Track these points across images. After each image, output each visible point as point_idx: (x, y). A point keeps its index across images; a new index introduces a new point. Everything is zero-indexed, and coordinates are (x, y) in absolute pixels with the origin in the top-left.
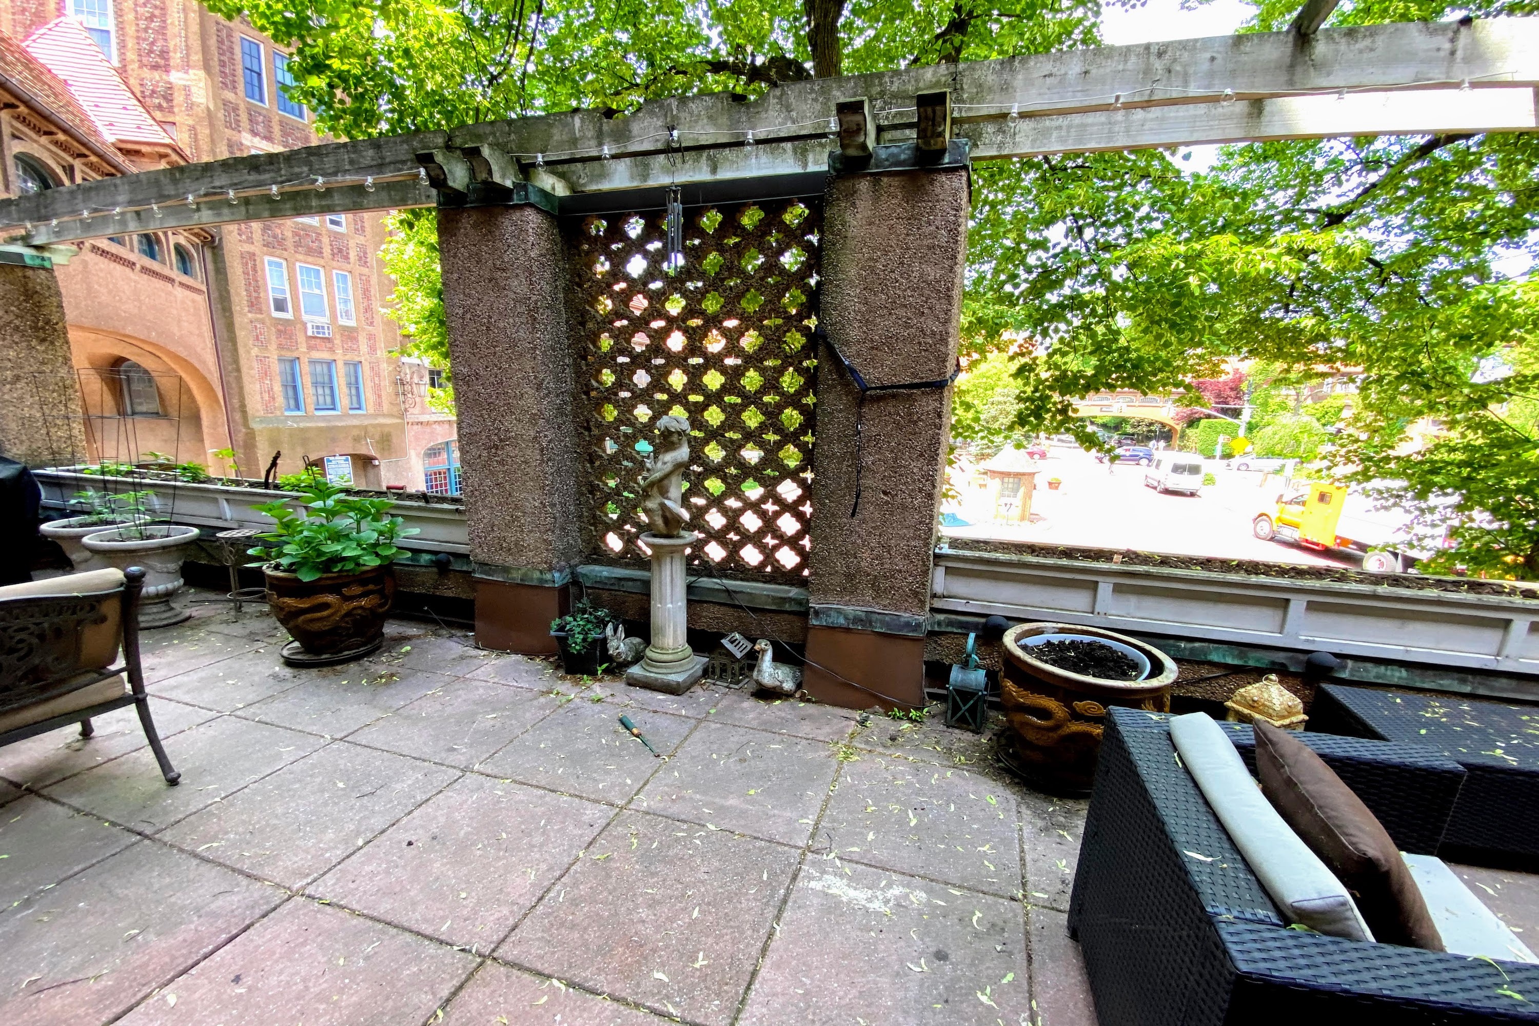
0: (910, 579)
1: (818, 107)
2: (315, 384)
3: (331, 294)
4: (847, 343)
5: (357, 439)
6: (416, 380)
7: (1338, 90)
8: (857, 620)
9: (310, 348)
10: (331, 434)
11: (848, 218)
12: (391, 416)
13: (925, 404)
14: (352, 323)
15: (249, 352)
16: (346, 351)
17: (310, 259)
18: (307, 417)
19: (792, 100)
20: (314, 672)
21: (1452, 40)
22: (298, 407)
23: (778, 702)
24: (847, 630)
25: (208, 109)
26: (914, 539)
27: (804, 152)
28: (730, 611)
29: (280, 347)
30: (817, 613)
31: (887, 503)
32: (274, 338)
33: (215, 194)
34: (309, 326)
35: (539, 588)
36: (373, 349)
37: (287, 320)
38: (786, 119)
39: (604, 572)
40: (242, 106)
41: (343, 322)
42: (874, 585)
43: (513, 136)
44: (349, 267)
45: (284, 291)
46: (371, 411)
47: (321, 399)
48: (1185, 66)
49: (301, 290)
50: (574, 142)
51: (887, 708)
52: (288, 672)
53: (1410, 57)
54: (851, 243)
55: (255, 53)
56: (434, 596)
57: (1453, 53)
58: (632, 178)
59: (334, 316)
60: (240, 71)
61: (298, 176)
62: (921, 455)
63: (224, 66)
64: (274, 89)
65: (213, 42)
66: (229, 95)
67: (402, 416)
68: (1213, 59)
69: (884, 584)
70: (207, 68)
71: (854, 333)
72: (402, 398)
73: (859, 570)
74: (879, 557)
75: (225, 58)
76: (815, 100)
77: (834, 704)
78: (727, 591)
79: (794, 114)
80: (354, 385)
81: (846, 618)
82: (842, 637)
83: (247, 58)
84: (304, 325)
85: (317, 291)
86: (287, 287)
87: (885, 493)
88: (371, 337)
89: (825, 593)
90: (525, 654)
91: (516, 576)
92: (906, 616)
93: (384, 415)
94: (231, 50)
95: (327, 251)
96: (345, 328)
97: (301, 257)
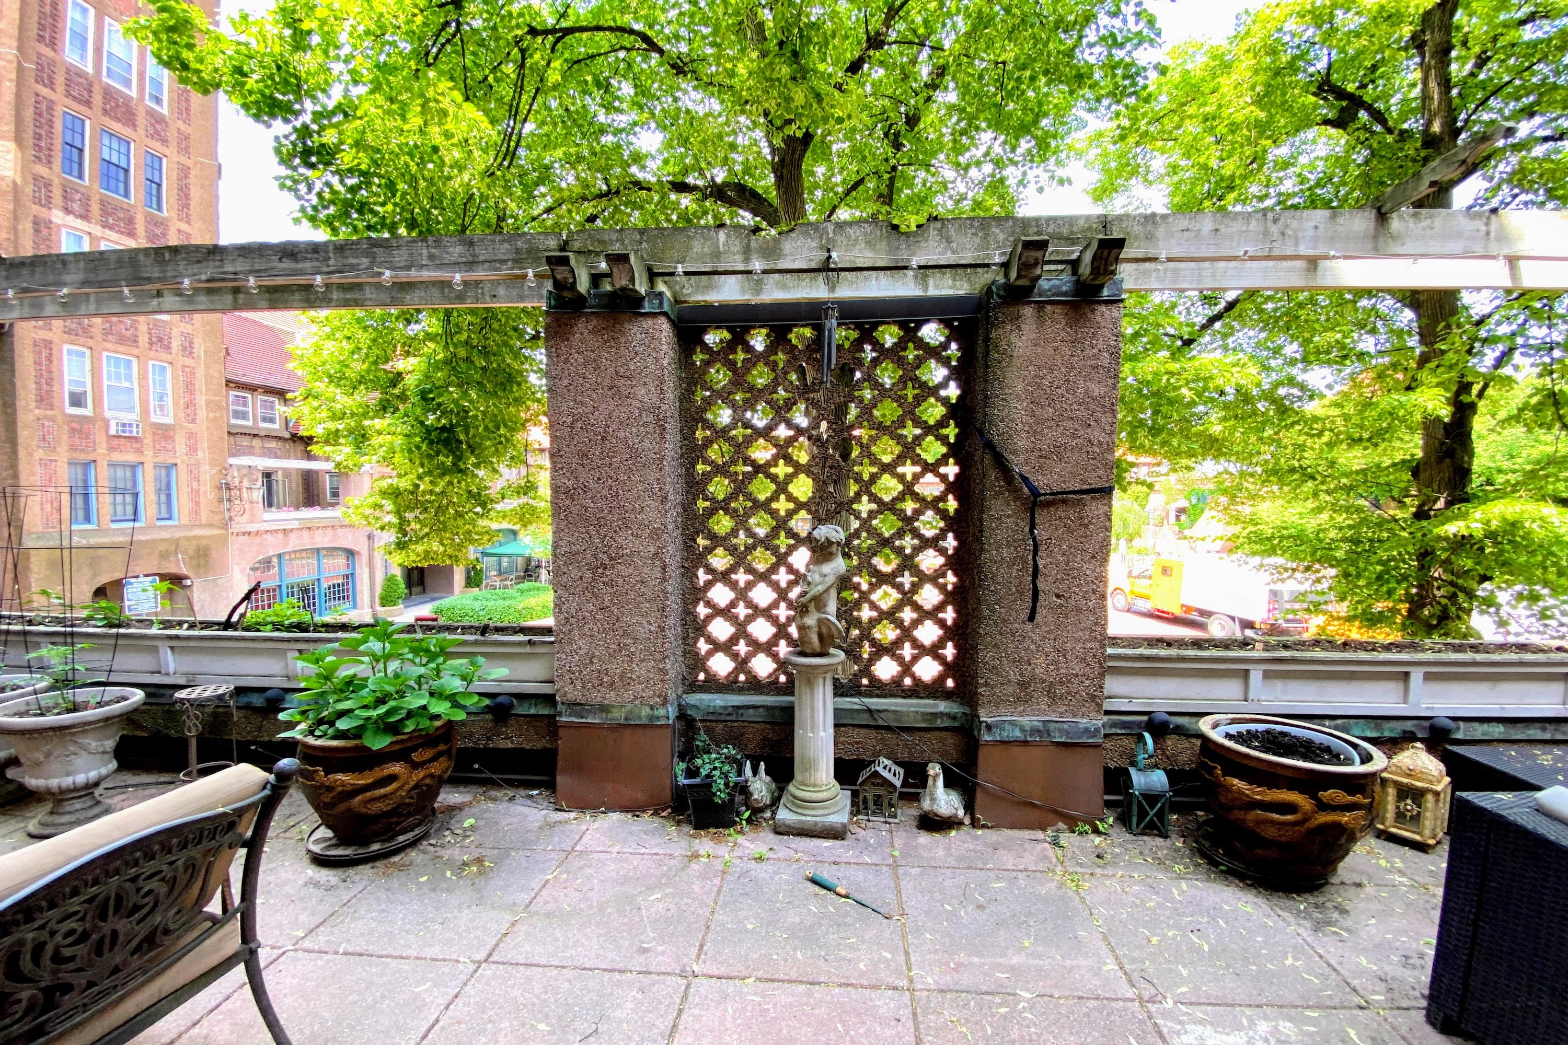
0: (1087, 683)
1: (977, 240)
2: (114, 491)
3: (144, 388)
4: (1015, 452)
5: (164, 556)
6: (246, 483)
7: (1416, 256)
8: (1035, 731)
9: (111, 449)
10: (129, 549)
11: (1013, 338)
12: (211, 526)
13: (1094, 508)
14: (169, 420)
15: (30, 455)
16: (157, 451)
17: (121, 348)
18: (99, 531)
19: (952, 233)
20: (365, 870)
21: (1487, 224)
22: (88, 519)
23: (953, 833)
24: (1026, 743)
25: (14, 183)
26: (1090, 641)
27: (925, 278)
28: (873, 733)
29: (73, 448)
30: (989, 727)
31: (1061, 606)
32: (65, 437)
33: (223, 280)
34: (113, 424)
35: (650, 726)
36: (193, 449)
37: (85, 417)
38: (946, 249)
39: (718, 701)
40: (56, 182)
41: (156, 418)
42: (1050, 692)
43: (644, 245)
44: (169, 358)
45: (84, 384)
46: (185, 521)
47: (120, 509)
48: (1295, 231)
49: (106, 383)
50: (717, 255)
51: (1072, 824)
52: (326, 875)
53: (1458, 235)
54: (1016, 362)
55: (78, 128)
56: (486, 750)
57: (1488, 233)
58: (743, 291)
59: (145, 412)
60: (58, 143)
61: (353, 267)
62: (1093, 557)
63: (40, 139)
64: (97, 165)
65: (29, 113)
66: (41, 170)
67: (225, 526)
68: (1316, 227)
69: (1060, 690)
70: (19, 140)
71: (1022, 443)
72: (226, 505)
73: (1034, 677)
74: (1055, 663)
75: (43, 132)
76: (975, 234)
77: (1012, 827)
78: (870, 711)
79: (954, 245)
80: (165, 491)
81: (1023, 730)
82: (1017, 751)
83: (69, 133)
84: (107, 423)
85: (126, 384)
86: (88, 380)
87: (1058, 596)
88: (191, 436)
89: (997, 705)
90: (625, 809)
91: (618, 715)
92: (1084, 722)
93: (201, 526)
94: (50, 123)
95: (143, 340)
96: (158, 426)
97: (110, 346)
